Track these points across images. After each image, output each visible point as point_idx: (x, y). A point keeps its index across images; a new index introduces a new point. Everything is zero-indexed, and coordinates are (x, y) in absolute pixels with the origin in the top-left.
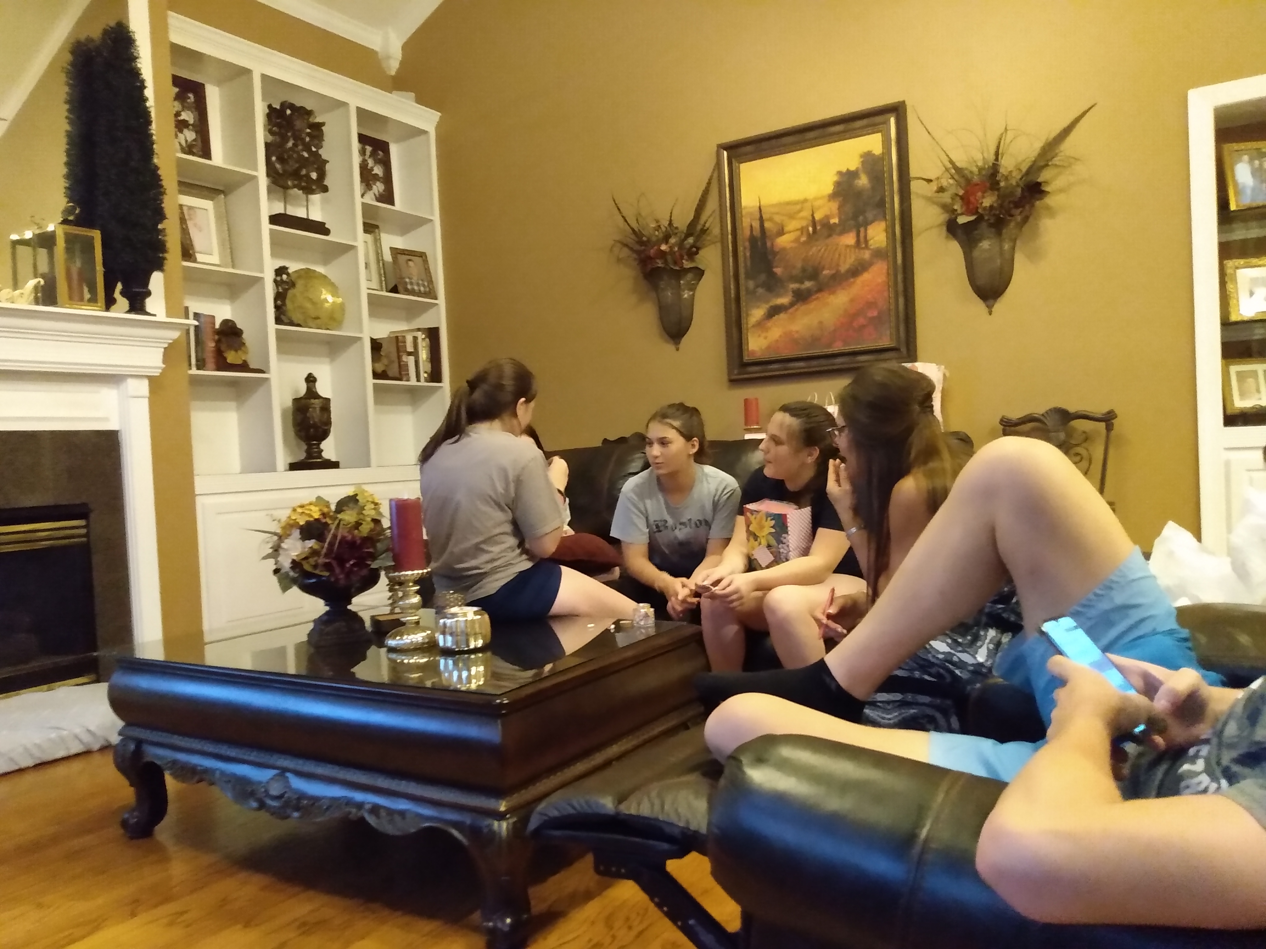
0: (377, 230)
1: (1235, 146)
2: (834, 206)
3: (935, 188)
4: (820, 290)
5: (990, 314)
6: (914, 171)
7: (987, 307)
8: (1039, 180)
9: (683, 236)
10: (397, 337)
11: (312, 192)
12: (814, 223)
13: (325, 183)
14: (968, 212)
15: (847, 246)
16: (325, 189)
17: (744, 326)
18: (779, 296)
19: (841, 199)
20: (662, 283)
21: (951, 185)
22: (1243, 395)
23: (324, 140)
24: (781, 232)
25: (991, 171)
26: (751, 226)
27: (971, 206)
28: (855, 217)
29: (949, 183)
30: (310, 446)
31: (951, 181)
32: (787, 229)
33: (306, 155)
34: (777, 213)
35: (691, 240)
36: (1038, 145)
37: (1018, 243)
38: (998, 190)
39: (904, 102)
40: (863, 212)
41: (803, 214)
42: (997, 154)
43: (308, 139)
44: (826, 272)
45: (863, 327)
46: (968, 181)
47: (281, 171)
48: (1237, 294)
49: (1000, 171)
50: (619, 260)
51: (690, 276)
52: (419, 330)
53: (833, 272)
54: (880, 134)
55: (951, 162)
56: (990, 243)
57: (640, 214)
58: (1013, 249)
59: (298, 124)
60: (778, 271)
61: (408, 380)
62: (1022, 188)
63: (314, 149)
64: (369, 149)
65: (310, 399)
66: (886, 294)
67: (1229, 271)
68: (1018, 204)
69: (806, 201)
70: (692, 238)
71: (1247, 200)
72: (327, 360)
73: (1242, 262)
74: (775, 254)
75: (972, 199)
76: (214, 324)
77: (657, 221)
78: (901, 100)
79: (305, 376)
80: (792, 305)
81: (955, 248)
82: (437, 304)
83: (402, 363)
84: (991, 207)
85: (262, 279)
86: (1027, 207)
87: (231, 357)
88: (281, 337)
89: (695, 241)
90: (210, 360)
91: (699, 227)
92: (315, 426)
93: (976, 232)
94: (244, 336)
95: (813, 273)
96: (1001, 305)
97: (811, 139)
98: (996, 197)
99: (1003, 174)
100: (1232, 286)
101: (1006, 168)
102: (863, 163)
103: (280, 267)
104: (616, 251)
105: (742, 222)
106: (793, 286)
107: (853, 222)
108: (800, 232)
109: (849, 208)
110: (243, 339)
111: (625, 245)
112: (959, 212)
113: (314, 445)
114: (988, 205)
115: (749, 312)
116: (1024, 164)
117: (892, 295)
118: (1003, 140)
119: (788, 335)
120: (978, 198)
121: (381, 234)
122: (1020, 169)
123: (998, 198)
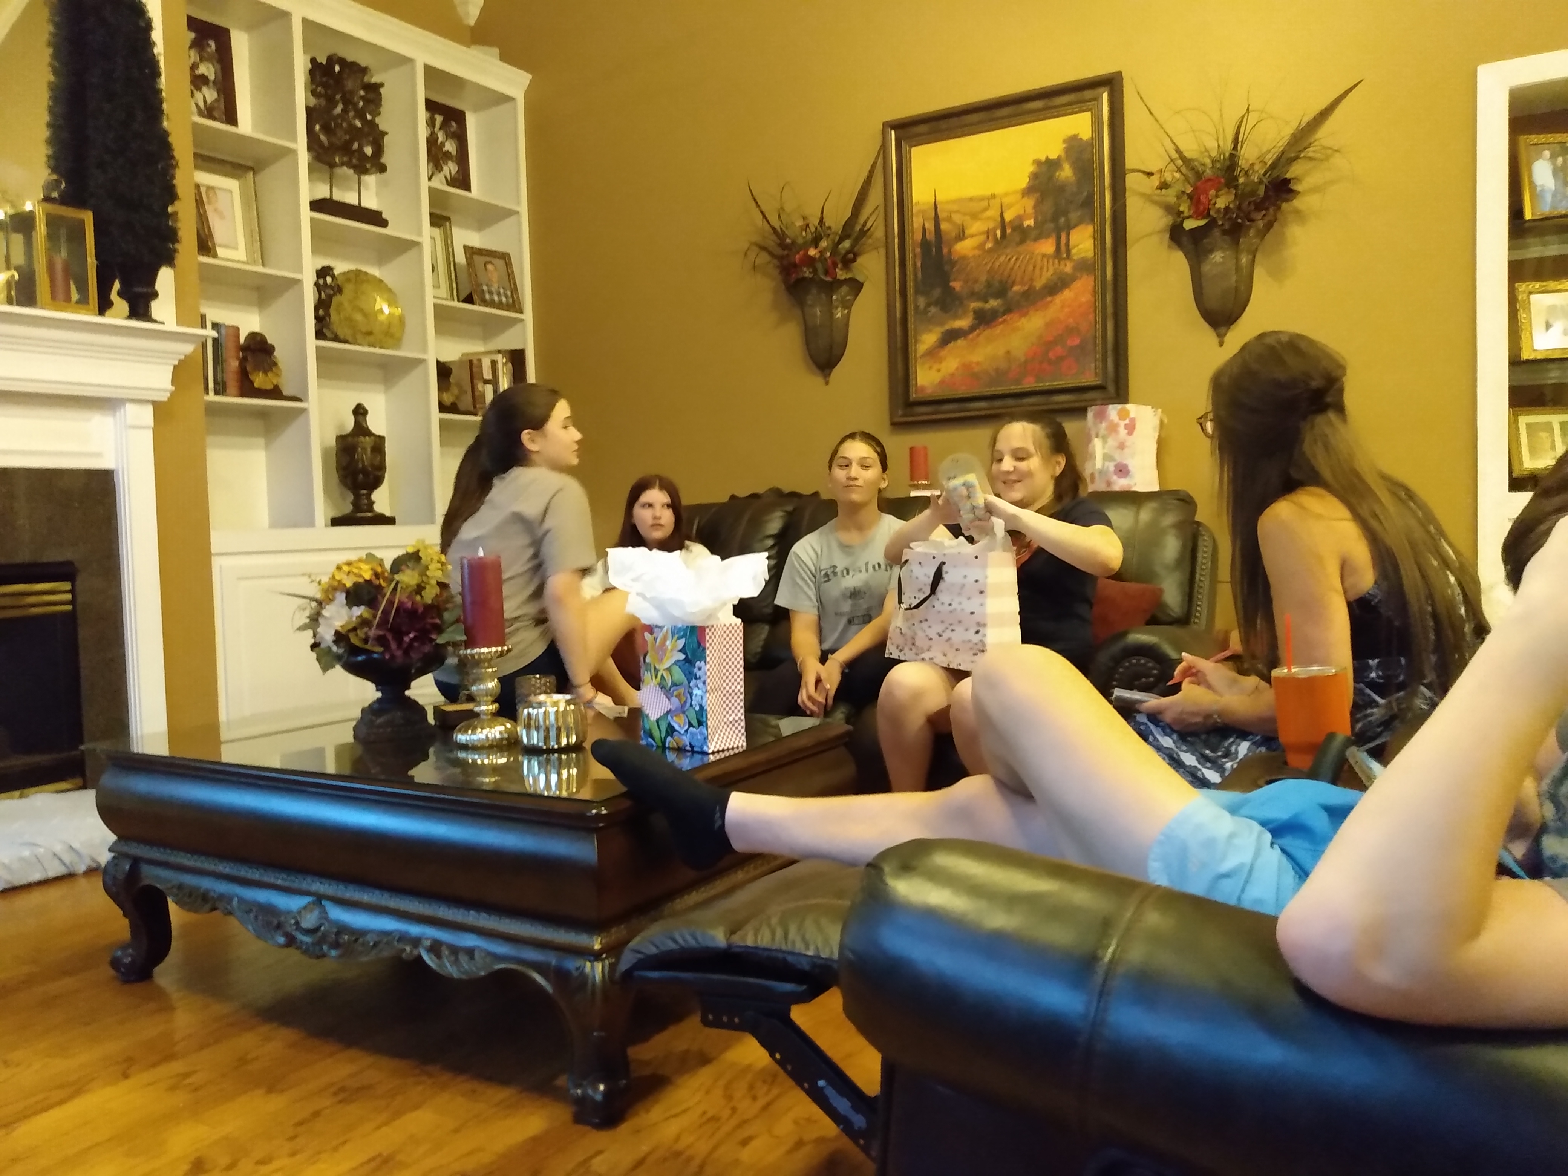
0: (448, 224)
1: (1534, 138)
2: (1029, 203)
3: (1157, 183)
4: (1008, 310)
6: (1131, 160)
7: (1218, 335)
8: (1288, 176)
9: (838, 238)
10: (471, 361)
11: (366, 172)
12: (1003, 225)
13: (383, 160)
14: (1198, 215)
15: (1044, 256)
16: (382, 169)
17: (912, 356)
18: (956, 317)
19: (1038, 195)
20: (809, 297)
21: (1178, 180)
23: (382, 106)
24: (961, 236)
25: (1228, 163)
26: (924, 229)
27: (1201, 208)
28: (1055, 219)
29: (1174, 177)
30: (357, 497)
31: (1177, 175)
32: (967, 232)
33: (358, 124)
34: (957, 212)
35: (847, 244)
36: (1288, 132)
37: (1259, 256)
38: (1236, 187)
39: (1119, 74)
40: (1065, 213)
41: (991, 213)
42: (1236, 141)
43: (361, 104)
44: (1016, 288)
45: (1061, 359)
46: (1198, 175)
47: (326, 145)
48: (1531, 325)
49: (1240, 164)
50: (755, 268)
51: (844, 289)
52: (499, 352)
53: (1026, 288)
54: (1089, 114)
55: (1178, 151)
56: (1222, 255)
57: (782, 209)
58: (1253, 261)
59: (349, 84)
60: (956, 285)
62: (1266, 186)
63: (369, 117)
64: (439, 119)
65: (358, 436)
66: (1091, 317)
67: (1521, 297)
68: (1259, 206)
69: (993, 196)
70: (847, 241)
71: (1546, 208)
72: (381, 387)
73: (1537, 285)
74: (953, 263)
75: (1203, 198)
76: (238, 336)
77: (805, 219)
78: (1117, 70)
79: (354, 406)
80: (972, 329)
81: (1179, 261)
82: (522, 320)
83: (476, 393)
84: (1227, 208)
85: (299, 281)
86: (1271, 211)
87: (259, 380)
88: (322, 356)
89: (853, 246)
90: (232, 383)
91: (858, 228)
92: (364, 471)
93: (1207, 240)
94: (275, 353)
95: (1001, 290)
96: (1233, 332)
97: (1002, 118)
98: (1234, 197)
99: (1243, 167)
100: (1525, 316)
101: (1247, 160)
102: (1067, 150)
103: (323, 268)
104: (752, 256)
105: (912, 221)
106: (974, 305)
107: (1052, 225)
108: (985, 236)
109: (1048, 207)
110: (274, 357)
111: (763, 248)
112: (1186, 214)
113: (364, 495)
114: (1223, 206)
115: (919, 338)
116: (1269, 156)
117: (1099, 319)
118: (1244, 124)
119: (966, 367)
120: (1210, 197)
121: (453, 228)
122: (1263, 162)
123: (1236, 198)
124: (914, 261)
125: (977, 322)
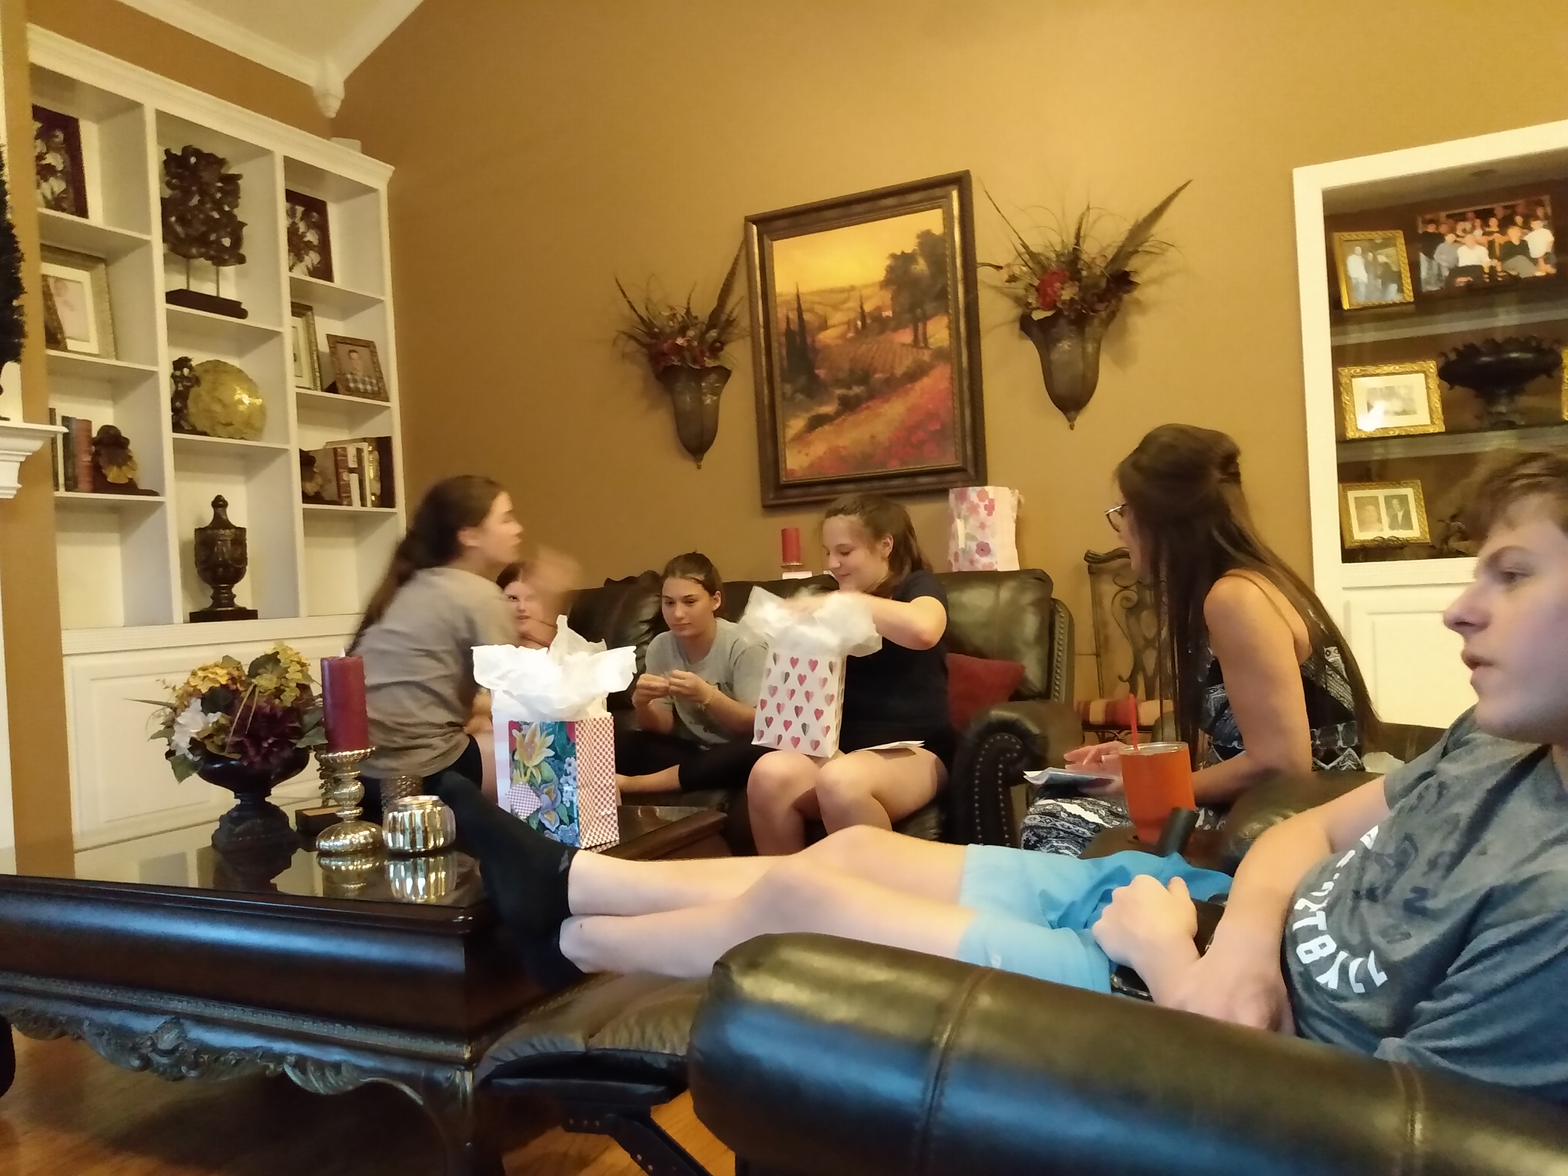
0: (310, 313)
1: (1346, 235)
2: (887, 295)
3: (1006, 277)
4: (871, 397)
6: (981, 256)
7: (1068, 420)
8: (1127, 269)
9: (704, 327)
10: (335, 450)
11: (224, 263)
12: (863, 316)
13: (242, 252)
14: (1045, 306)
15: (903, 345)
16: (241, 260)
17: (780, 440)
18: (822, 403)
19: (895, 287)
20: (679, 385)
21: (1025, 273)
22: (1362, 524)
23: (240, 198)
24: (824, 326)
25: (1071, 257)
26: (788, 318)
27: (1048, 299)
28: (912, 309)
29: (1022, 271)
30: (217, 591)
31: (1025, 269)
32: (831, 322)
33: (216, 215)
34: (819, 303)
35: (713, 333)
36: (1125, 228)
37: (1103, 345)
38: (1080, 280)
39: (967, 173)
40: (921, 304)
41: (850, 305)
42: (1078, 236)
43: (219, 195)
44: (878, 376)
45: (923, 442)
46: (1044, 268)
47: (182, 236)
48: (1354, 407)
49: (1082, 258)
50: (624, 356)
51: (713, 377)
52: (364, 440)
53: (888, 375)
54: (940, 210)
55: (1025, 246)
56: (1069, 344)
57: (649, 299)
58: (1098, 351)
59: (206, 175)
60: (821, 373)
61: (350, 504)
62: (1107, 278)
63: (227, 209)
64: (300, 209)
65: (218, 528)
66: (950, 403)
67: (1344, 380)
68: (1102, 298)
69: (852, 288)
70: (715, 330)
72: (242, 478)
73: (1358, 370)
74: (816, 351)
75: (1049, 291)
76: (89, 430)
77: (672, 309)
78: (964, 169)
79: (213, 499)
80: (838, 414)
81: (1029, 349)
82: (389, 407)
83: (342, 483)
84: (1072, 300)
85: (153, 374)
86: (1113, 302)
87: (113, 475)
88: (179, 448)
89: (719, 335)
90: (84, 478)
91: (724, 318)
92: (225, 565)
93: (1054, 330)
94: (130, 447)
95: (863, 376)
96: (1083, 419)
97: (859, 214)
98: (1078, 289)
99: (1085, 261)
100: (1348, 398)
101: (1089, 254)
102: (921, 245)
103: (180, 359)
104: (621, 343)
105: (776, 311)
106: (839, 392)
107: (909, 316)
108: (846, 327)
109: (905, 299)
110: (130, 451)
111: (632, 337)
112: (1034, 306)
113: (223, 588)
114: (1068, 298)
115: (787, 423)
116: (1110, 250)
117: (957, 405)
118: (1084, 222)
119: (834, 451)
120: (1055, 289)
121: (316, 318)
122: (1104, 256)
123: (1080, 290)
124: (779, 350)
125: (842, 408)
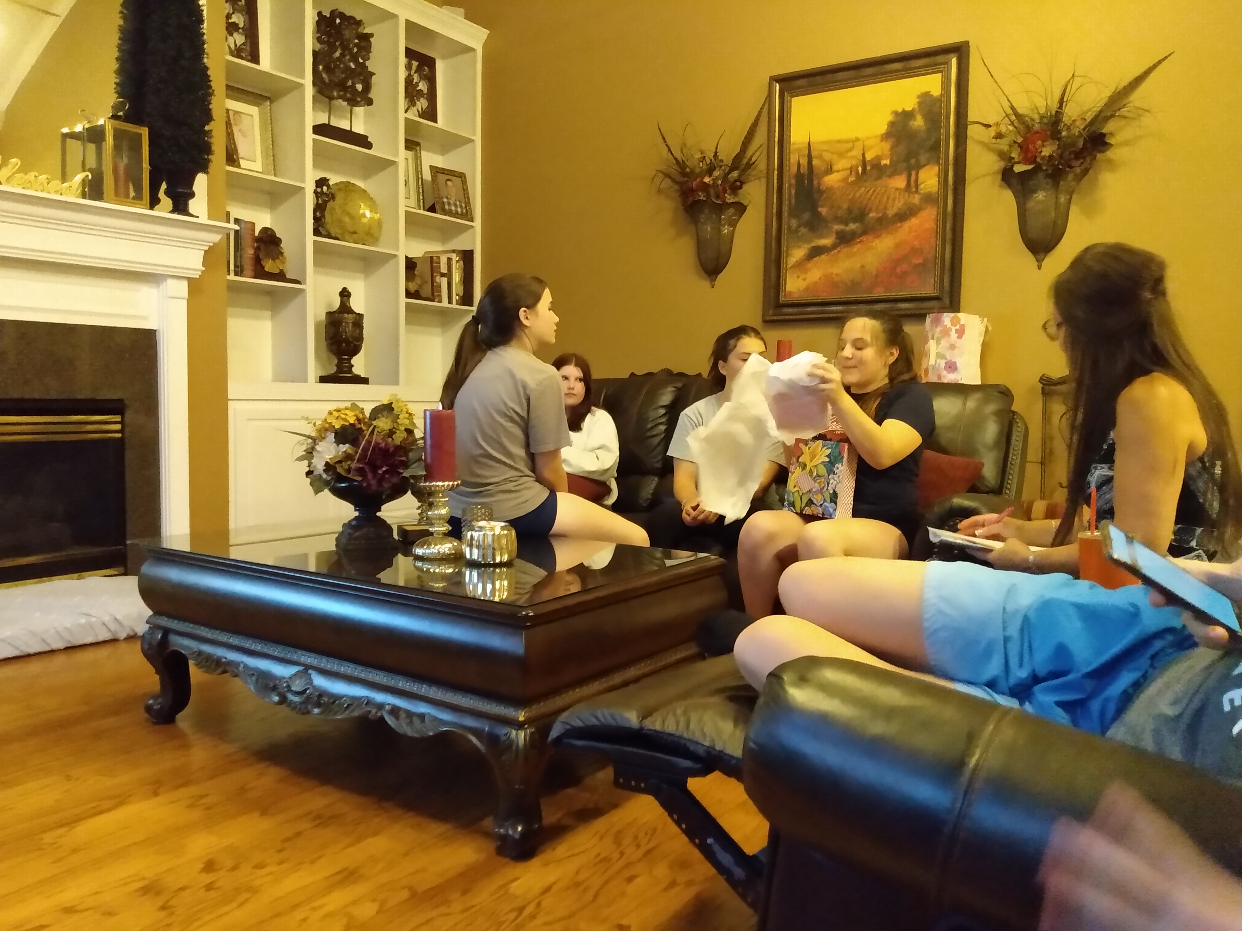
0: (418, 148)
2: (886, 146)
3: (993, 134)
4: (865, 233)
5: (1039, 269)
6: (973, 115)
7: (1037, 260)
8: (1102, 131)
9: (728, 168)
10: (432, 258)
11: (357, 104)
12: (864, 163)
13: (370, 96)
14: (1026, 161)
15: (897, 189)
16: (370, 102)
17: (783, 265)
18: (821, 236)
19: (894, 139)
20: (703, 216)
21: (1010, 132)
23: (371, 52)
24: (829, 170)
25: (1053, 119)
26: (799, 163)
27: (1030, 155)
28: (907, 159)
29: (1007, 129)
30: (341, 361)
31: (1011, 128)
32: (835, 168)
33: (353, 66)
34: (826, 151)
35: (735, 174)
36: (1106, 94)
37: (1075, 197)
38: (1059, 139)
39: (969, 42)
40: (916, 155)
41: (853, 153)
42: (1061, 101)
43: (355, 50)
44: (872, 215)
45: (906, 274)
46: (1028, 128)
47: (327, 81)
49: (1064, 120)
50: (660, 191)
51: (731, 211)
52: (453, 251)
53: (881, 215)
54: (940, 74)
55: (1013, 108)
56: (1045, 195)
57: (685, 145)
58: (1070, 200)
59: (347, 33)
60: (823, 211)
61: (440, 302)
62: (1085, 138)
63: (361, 61)
64: (415, 64)
65: (343, 313)
66: (933, 241)
68: (1079, 155)
69: (857, 139)
70: (736, 172)
72: (362, 275)
74: (821, 192)
75: (1031, 147)
76: (254, 231)
77: (702, 153)
78: (964, 39)
79: (340, 290)
80: (834, 246)
81: (1008, 198)
82: (473, 227)
83: (435, 284)
84: (1051, 156)
85: (302, 189)
86: (1088, 159)
87: (269, 266)
88: (318, 248)
89: (740, 176)
90: (249, 267)
91: (745, 161)
92: (347, 341)
93: (1032, 182)
94: (282, 245)
95: (860, 216)
96: (1050, 259)
97: (868, 76)
98: (1057, 147)
99: (1066, 123)
101: (1070, 117)
102: (920, 104)
103: (321, 179)
104: (658, 180)
105: (790, 158)
106: (837, 227)
107: (905, 164)
108: (849, 172)
109: (902, 149)
110: (281, 248)
111: (668, 176)
112: (1016, 160)
113: (345, 359)
114: (1047, 154)
115: (790, 252)
116: (1090, 113)
117: (939, 243)
118: (1069, 88)
119: (827, 278)
120: (1037, 147)
121: (422, 152)
122: (1085, 119)
123: (1059, 148)
124: (789, 191)
125: (838, 241)
